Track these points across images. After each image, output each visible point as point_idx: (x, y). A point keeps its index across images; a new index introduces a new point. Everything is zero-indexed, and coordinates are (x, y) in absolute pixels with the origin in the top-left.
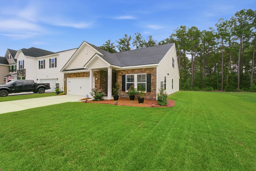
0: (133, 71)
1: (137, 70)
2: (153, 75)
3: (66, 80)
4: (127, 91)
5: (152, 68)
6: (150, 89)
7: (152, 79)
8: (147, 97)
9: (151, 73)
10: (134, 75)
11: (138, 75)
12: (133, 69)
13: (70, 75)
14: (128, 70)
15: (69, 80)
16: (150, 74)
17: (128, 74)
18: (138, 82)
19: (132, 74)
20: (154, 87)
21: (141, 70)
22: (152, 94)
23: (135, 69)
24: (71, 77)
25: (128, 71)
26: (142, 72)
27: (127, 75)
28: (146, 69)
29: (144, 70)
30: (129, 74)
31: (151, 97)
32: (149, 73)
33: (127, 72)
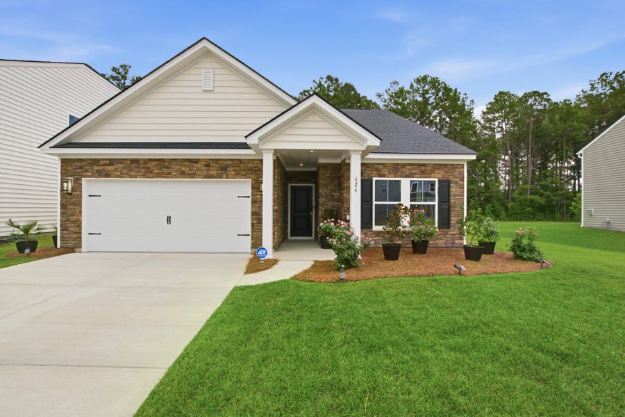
0: (397, 168)
1: (410, 167)
2: (456, 183)
3: (77, 186)
4: (376, 228)
5: (452, 165)
6: (449, 220)
7: (452, 193)
8: (441, 242)
9: (451, 178)
10: (399, 182)
11: (411, 181)
12: (398, 164)
13: (106, 165)
14: (379, 164)
15: (89, 186)
16: (449, 182)
17: (379, 177)
18: (411, 201)
19: (395, 177)
20: (458, 216)
21: (422, 168)
22: (454, 233)
23: (404, 165)
24: (107, 175)
25: (381, 167)
26: (423, 174)
27: (376, 181)
28: (437, 167)
29: (429, 168)
30: (384, 176)
31: (451, 242)
32: (445, 179)
33: (378, 170)
